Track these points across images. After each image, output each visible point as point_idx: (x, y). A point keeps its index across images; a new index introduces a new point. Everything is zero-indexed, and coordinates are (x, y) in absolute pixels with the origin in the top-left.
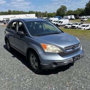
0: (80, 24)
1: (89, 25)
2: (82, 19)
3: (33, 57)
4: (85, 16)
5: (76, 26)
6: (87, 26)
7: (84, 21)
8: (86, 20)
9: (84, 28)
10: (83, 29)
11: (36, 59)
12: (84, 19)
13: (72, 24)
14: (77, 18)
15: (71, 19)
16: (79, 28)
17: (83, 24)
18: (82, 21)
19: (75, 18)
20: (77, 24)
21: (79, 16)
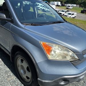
0: (66, 12)
1: (75, 14)
2: (67, 7)
3: (22, 61)
4: (70, 4)
5: (63, 13)
6: (73, 14)
7: (69, 9)
8: (71, 8)
9: (70, 15)
10: (69, 17)
11: (28, 67)
12: (70, 7)
13: (59, 11)
14: (63, 5)
15: (58, 6)
16: (65, 16)
17: (69, 12)
18: (67, 8)
19: (61, 5)
20: (63, 11)
21: (65, 4)
